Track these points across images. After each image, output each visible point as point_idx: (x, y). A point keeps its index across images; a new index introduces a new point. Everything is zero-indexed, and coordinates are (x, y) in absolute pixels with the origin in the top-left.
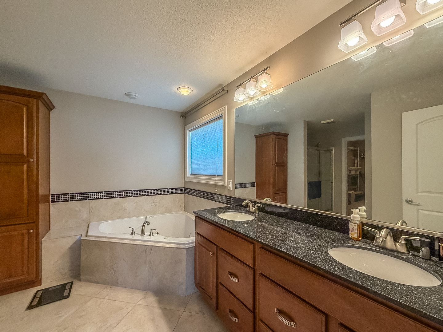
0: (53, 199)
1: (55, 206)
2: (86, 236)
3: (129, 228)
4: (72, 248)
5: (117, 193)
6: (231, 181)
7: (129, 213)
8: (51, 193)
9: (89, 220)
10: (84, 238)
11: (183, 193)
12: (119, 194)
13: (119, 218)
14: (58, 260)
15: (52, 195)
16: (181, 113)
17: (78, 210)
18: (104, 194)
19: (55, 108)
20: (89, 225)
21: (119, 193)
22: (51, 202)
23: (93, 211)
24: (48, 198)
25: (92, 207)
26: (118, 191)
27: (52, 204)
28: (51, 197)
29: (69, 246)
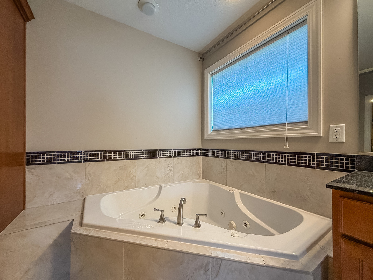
0: (30, 160)
1: (33, 170)
2: (81, 224)
3: (155, 209)
4: (56, 244)
5: (124, 153)
6: (342, 127)
7: (139, 181)
8: (27, 150)
9: (85, 191)
10: (76, 229)
11: (201, 156)
12: (126, 155)
13: (126, 188)
14: (30, 269)
15: (28, 153)
16: (199, 54)
17: (69, 177)
18: (106, 153)
19: (34, 18)
20: (84, 199)
21: (126, 153)
22: (27, 165)
23: (90, 178)
24: (23, 159)
25: (89, 174)
26: (124, 151)
27: (27, 168)
28: (27, 156)
29: (51, 241)
